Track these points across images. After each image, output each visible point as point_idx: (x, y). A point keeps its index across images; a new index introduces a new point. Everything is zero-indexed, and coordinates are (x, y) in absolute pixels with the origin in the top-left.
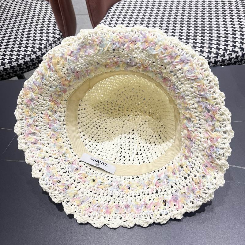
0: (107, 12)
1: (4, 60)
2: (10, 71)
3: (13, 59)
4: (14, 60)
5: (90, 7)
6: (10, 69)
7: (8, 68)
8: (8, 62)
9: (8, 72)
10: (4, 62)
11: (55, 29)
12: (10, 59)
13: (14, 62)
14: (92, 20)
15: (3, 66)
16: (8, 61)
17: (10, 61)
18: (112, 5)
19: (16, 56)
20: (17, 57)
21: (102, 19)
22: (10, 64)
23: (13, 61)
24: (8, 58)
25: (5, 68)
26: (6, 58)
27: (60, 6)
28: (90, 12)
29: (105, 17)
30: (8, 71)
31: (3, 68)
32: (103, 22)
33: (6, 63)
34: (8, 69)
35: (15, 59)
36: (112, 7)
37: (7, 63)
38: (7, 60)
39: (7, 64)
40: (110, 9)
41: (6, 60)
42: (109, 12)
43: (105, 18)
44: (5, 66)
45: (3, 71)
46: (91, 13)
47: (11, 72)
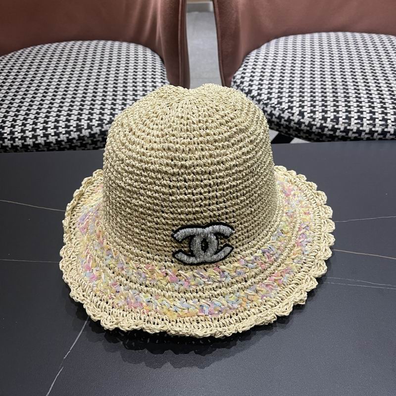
0: (243, 61)
1: (91, 121)
2: (98, 139)
3: (104, 121)
4: (106, 122)
5: (222, 51)
6: (99, 135)
7: (96, 133)
8: (98, 124)
9: (95, 140)
10: (91, 124)
11: (164, 81)
12: (100, 120)
13: (107, 124)
14: (222, 70)
15: (89, 130)
16: (97, 122)
17: (100, 122)
18: (248, 53)
19: (108, 117)
20: (111, 118)
21: (237, 70)
22: (100, 128)
23: (104, 123)
24: (97, 119)
25: (92, 132)
26: (95, 119)
27: (179, 47)
28: (221, 58)
29: (240, 67)
30: (95, 138)
31: (90, 133)
32: (239, 74)
33: (94, 125)
34: (97, 136)
35: (108, 120)
36: (249, 56)
37: (96, 125)
38: (96, 120)
39: (96, 127)
40: (247, 58)
41: (94, 120)
42: (247, 61)
43: (241, 69)
44: (92, 130)
45: (88, 138)
46: (222, 61)
47: (99, 141)
